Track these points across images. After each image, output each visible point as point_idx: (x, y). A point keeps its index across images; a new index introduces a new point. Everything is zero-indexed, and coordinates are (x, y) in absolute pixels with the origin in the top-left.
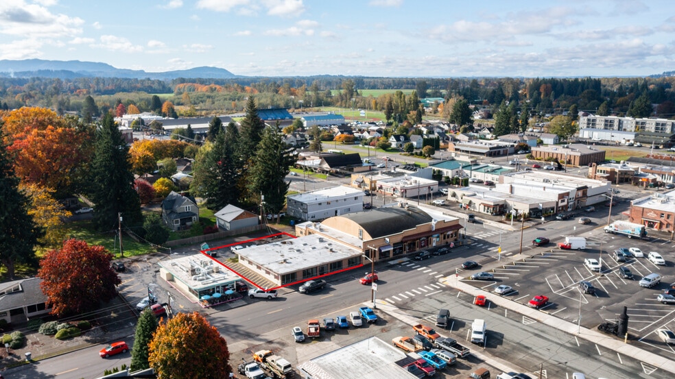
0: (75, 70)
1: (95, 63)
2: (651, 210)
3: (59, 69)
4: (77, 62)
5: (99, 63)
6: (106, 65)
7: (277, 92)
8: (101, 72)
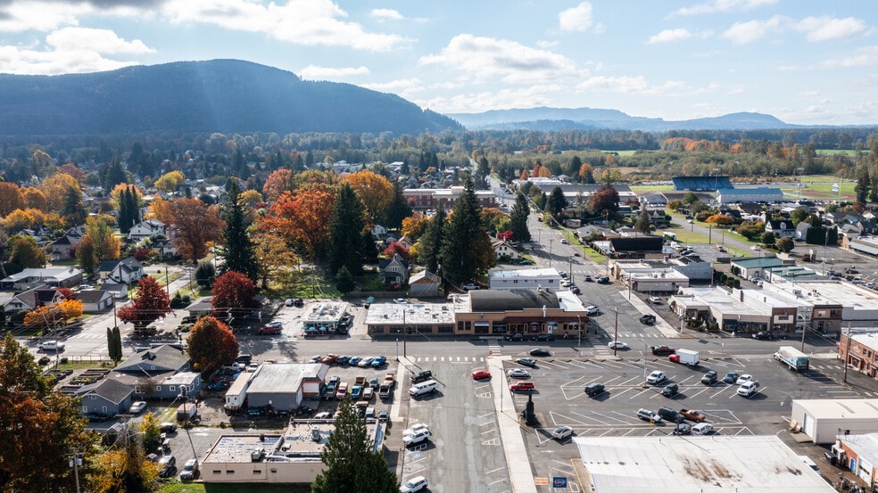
0: (575, 120)
1: (606, 110)
2: (857, 343)
3: (559, 118)
4: (587, 109)
5: (611, 110)
6: (618, 112)
7: (764, 152)
8: (609, 121)
